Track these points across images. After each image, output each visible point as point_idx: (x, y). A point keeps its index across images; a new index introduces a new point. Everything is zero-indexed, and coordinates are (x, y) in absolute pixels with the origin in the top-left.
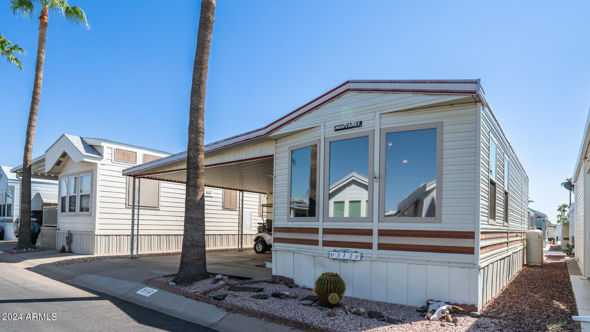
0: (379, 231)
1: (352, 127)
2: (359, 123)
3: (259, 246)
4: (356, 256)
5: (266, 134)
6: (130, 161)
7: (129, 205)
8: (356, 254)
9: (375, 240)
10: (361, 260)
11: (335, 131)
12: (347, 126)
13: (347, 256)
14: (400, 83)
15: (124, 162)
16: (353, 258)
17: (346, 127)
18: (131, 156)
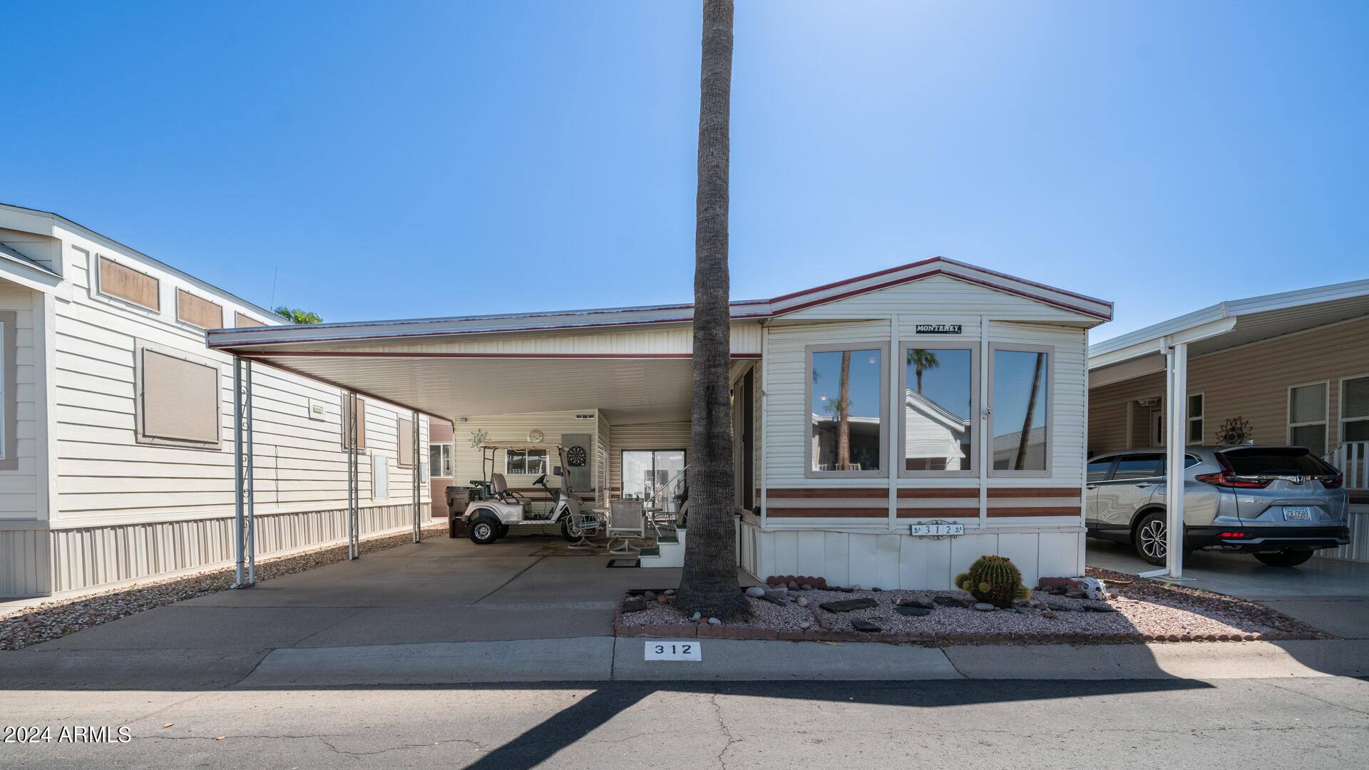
0: (989, 490)
1: (946, 332)
2: (956, 328)
3: (480, 528)
4: (957, 529)
5: (775, 313)
6: (140, 303)
7: (146, 434)
8: (955, 526)
9: (984, 503)
10: (964, 534)
11: (918, 332)
12: (938, 329)
13: (943, 530)
14: (1018, 281)
15: (126, 303)
16: (953, 532)
17: (936, 330)
18: (145, 289)
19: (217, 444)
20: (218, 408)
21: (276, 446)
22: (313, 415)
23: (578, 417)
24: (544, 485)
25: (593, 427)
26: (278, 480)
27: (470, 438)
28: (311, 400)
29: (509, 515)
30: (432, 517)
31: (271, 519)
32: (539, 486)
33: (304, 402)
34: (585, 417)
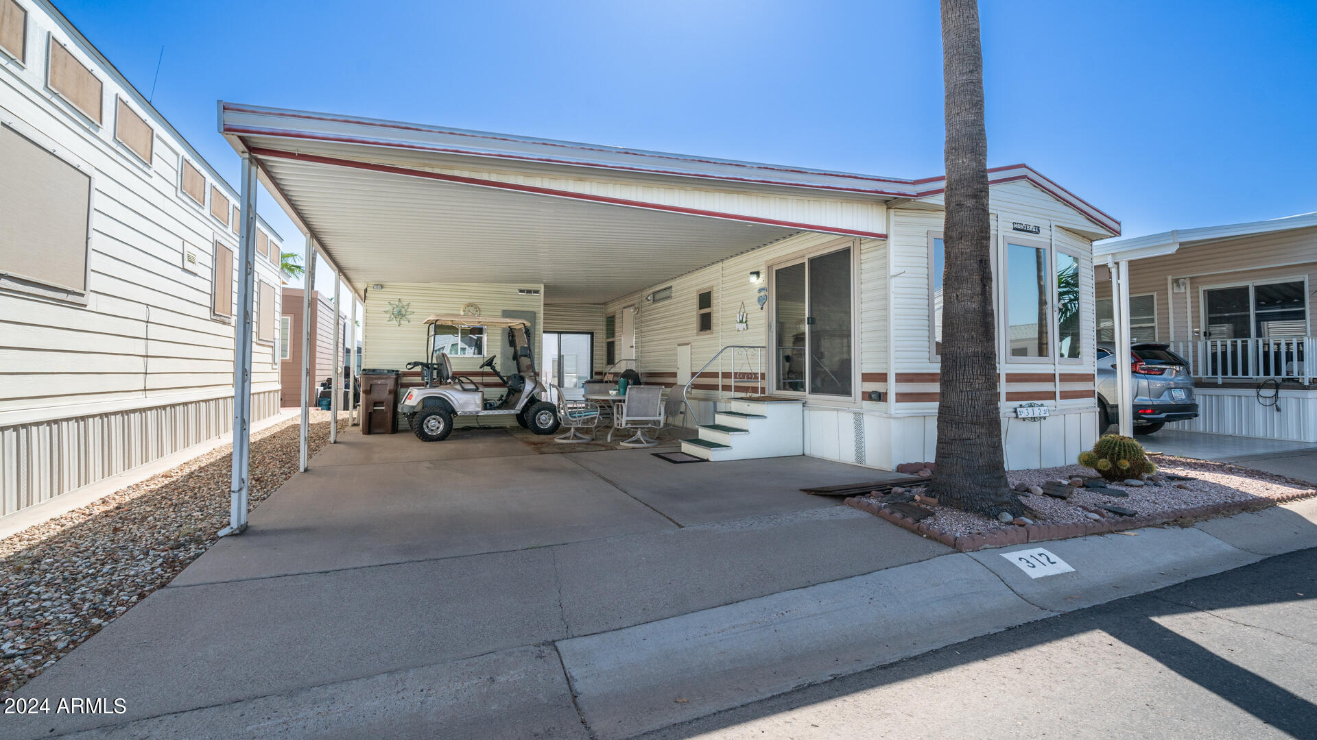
0: (1060, 375)
1: (1031, 232)
2: (1036, 229)
4: (1044, 411)
8: (1043, 408)
10: (1049, 415)
11: (1015, 229)
12: (1026, 228)
13: (1037, 412)
16: (1042, 414)
19: (82, 295)
20: (87, 238)
21: (147, 305)
22: (188, 266)
23: (522, 291)
24: (493, 368)
25: (538, 304)
26: (147, 356)
27: (387, 309)
28: (185, 242)
29: (466, 404)
30: (281, 407)
31: (119, 417)
32: (487, 369)
33: (177, 244)
34: (529, 292)
